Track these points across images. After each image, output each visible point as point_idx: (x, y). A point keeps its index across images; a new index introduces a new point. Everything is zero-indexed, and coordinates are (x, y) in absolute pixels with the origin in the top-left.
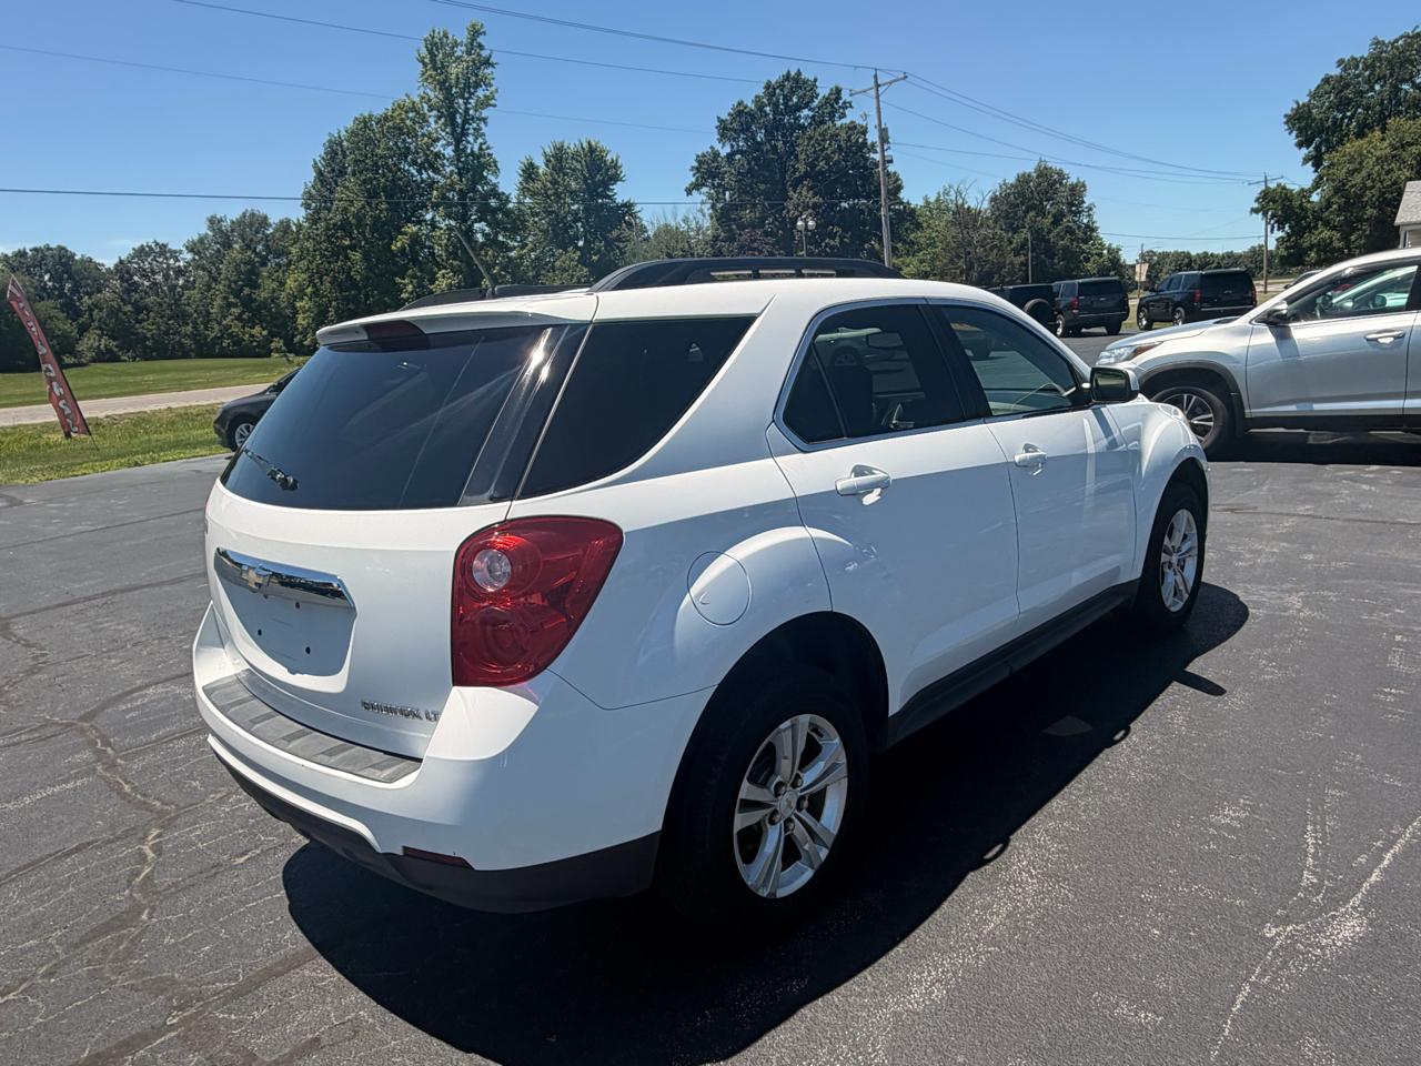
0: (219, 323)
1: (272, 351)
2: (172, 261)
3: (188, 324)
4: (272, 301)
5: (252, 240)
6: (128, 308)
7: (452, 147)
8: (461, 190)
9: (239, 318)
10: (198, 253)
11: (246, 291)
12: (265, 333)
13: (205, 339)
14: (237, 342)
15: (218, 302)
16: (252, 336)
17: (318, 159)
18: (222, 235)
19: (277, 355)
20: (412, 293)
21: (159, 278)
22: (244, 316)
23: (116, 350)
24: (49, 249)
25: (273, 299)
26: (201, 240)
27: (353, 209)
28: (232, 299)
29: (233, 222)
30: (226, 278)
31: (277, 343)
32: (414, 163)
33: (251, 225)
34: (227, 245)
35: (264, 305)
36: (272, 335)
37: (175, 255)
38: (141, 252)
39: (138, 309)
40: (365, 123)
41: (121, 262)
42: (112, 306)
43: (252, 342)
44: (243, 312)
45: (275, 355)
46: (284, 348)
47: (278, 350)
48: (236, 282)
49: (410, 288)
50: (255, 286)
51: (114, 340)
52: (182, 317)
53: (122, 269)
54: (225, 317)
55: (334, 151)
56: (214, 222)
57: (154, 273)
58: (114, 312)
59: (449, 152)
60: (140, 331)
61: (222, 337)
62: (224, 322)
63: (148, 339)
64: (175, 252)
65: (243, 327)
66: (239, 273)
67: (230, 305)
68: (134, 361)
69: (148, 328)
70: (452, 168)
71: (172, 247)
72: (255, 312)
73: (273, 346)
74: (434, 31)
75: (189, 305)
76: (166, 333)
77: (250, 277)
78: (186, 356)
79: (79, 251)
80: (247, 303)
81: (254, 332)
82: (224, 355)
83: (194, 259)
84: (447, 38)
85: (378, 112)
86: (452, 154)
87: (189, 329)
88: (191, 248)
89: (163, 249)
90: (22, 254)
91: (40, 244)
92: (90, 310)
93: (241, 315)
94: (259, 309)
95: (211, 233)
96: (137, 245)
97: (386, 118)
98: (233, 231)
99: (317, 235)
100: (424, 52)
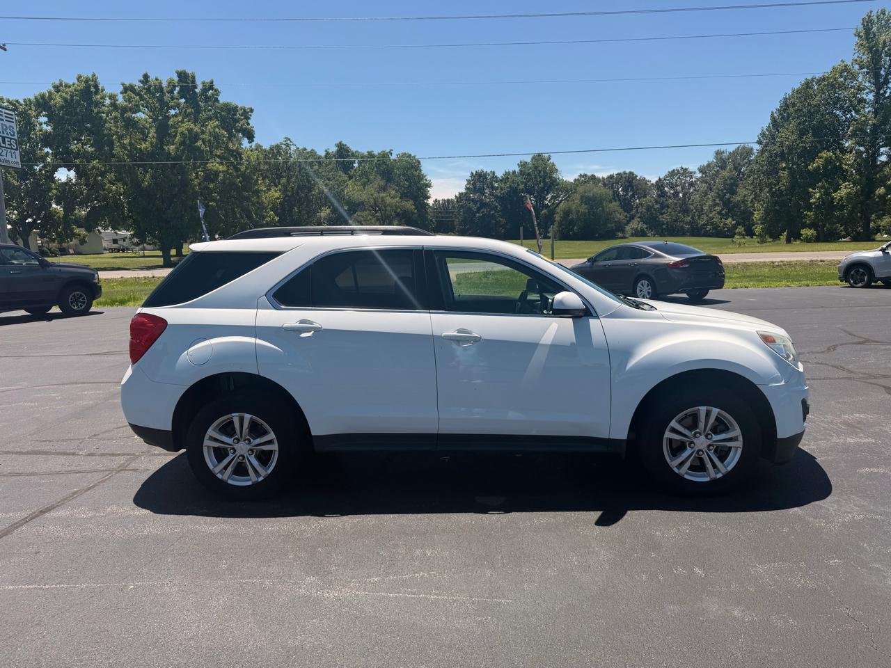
0: (707, 216)
1: (735, 234)
2: (688, 179)
3: (689, 216)
4: (743, 202)
5: (739, 164)
6: (658, 206)
7: (873, 94)
8: (874, 124)
9: (720, 213)
10: (705, 173)
11: (728, 196)
12: (734, 222)
13: (698, 225)
14: (716, 227)
15: (710, 202)
16: (725, 224)
17: (775, 111)
18: (722, 161)
19: (738, 237)
20: (819, 199)
21: (679, 188)
22: (723, 212)
23: (645, 230)
24: (625, 173)
25: (744, 202)
26: (709, 165)
27: (787, 143)
28: (718, 201)
29: (730, 153)
30: (717, 188)
31: (741, 229)
32: (842, 107)
33: (742, 154)
34: (723, 167)
35: (737, 205)
36: (738, 223)
37: (691, 174)
38: (672, 173)
39: (664, 206)
40: (808, 85)
41: (660, 179)
42: (649, 205)
43: (724, 228)
44: (723, 209)
45: (737, 237)
46: (744, 233)
47: (740, 234)
48: (722, 191)
49: (818, 195)
50: (733, 192)
51: (646, 224)
52: (686, 211)
53: (660, 185)
54: (711, 212)
55: (786, 105)
56: (718, 153)
57: (676, 185)
58: (649, 208)
59: (871, 97)
60: (661, 219)
61: (707, 225)
62: (710, 215)
63: (664, 224)
64: (692, 173)
65: (721, 219)
66: (725, 184)
67: (716, 205)
68: (654, 236)
69: (665, 218)
70: (870, 109)
71: (690, 170)
72: (730, 208)
73: (737, 231)
74: (871, 12)
75: (692, 204)
76: (676, 221)
77: (732, 187)
78: (684, 235)
79: (639, 174)
80: (727, 204)
81: (727, 221)
82: (707, 235)
83: (702, 177)
84: (884, 14)
85: (818, 76)
86: (872, 98)
87: (689, 219)
88: (702, 170)
89: (685, 171)
90: (611, 177)
91: (621, 171)
92: (637, 207)
93: (721, 211)
94: (734, 206)
95: (715, 161)
96: (671, 170)
97: (824, 79)
98: (728, 159)
99: (762, 161)
100: (861, 29)
